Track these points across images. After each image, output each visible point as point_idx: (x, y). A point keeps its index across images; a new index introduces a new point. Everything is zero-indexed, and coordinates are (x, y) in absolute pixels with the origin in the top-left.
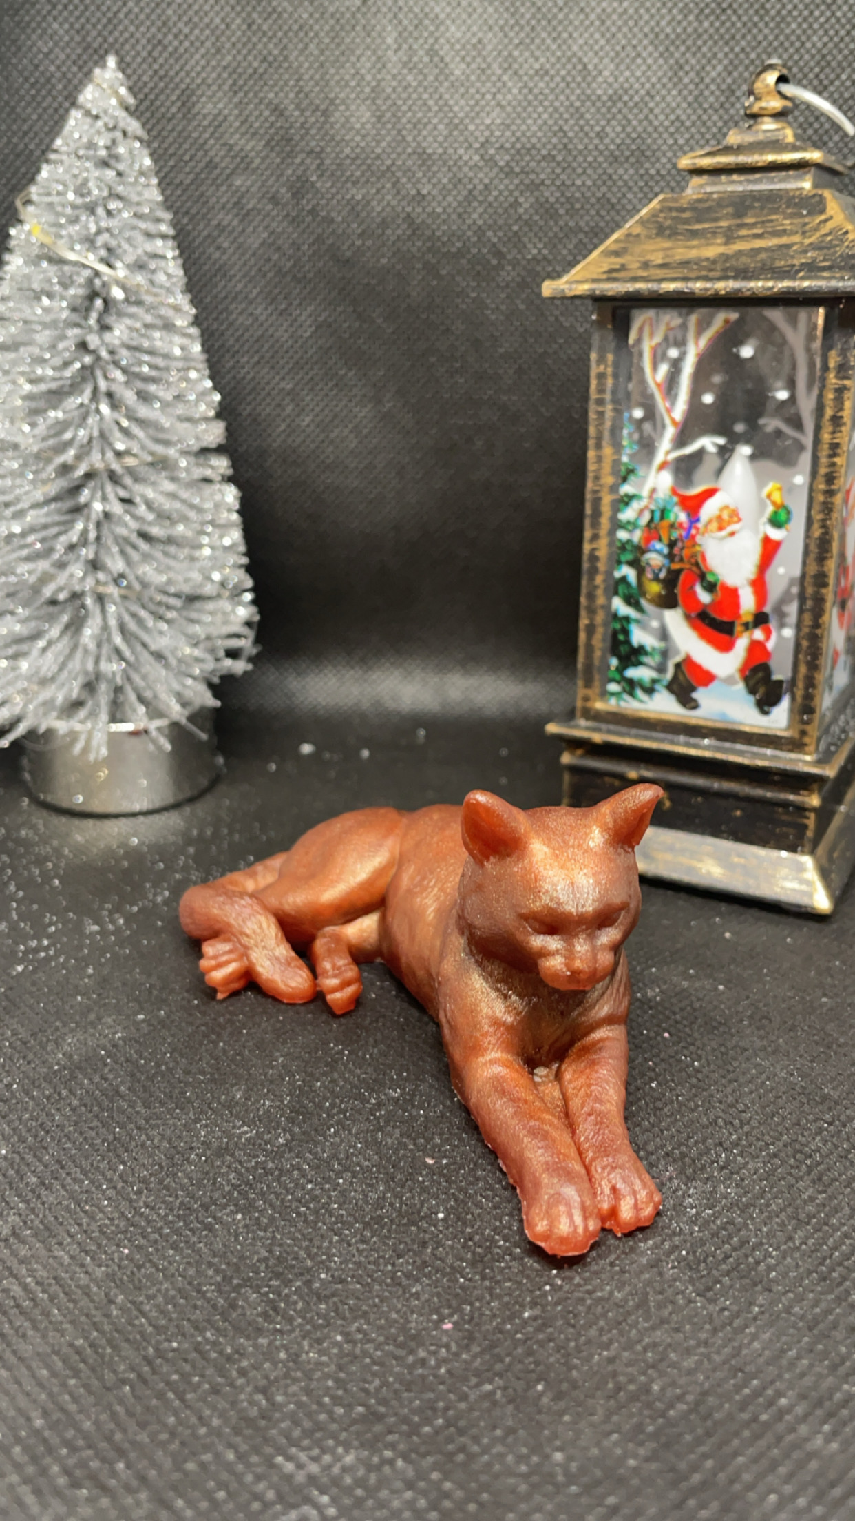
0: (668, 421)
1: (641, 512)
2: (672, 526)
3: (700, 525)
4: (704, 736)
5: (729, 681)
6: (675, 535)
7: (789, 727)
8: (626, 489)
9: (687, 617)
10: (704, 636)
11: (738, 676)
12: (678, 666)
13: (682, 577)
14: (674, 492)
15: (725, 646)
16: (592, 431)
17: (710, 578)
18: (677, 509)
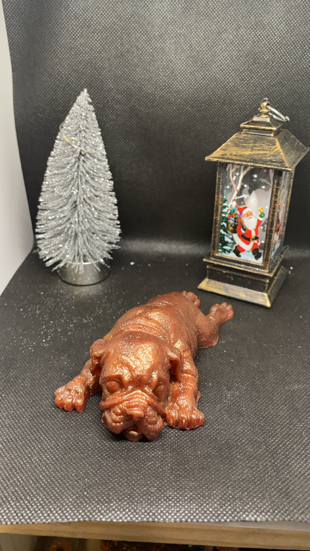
0: (235, 190)
1: (228, 210)
2: (236, 214)
3: (243, 215)
4: (242, 264)
5: (249, 251)
6: (236, 216)
7: (262, 263)
8: (225, 204)
9: (239, 236)
10: (242, 240)
11: (250, 251)
12: (236, 247)
13: (238, 227)
14: (236, 206)
15: (248, 244)
16: (216, 190)
17: (245, 227)
18: (237, 211)
